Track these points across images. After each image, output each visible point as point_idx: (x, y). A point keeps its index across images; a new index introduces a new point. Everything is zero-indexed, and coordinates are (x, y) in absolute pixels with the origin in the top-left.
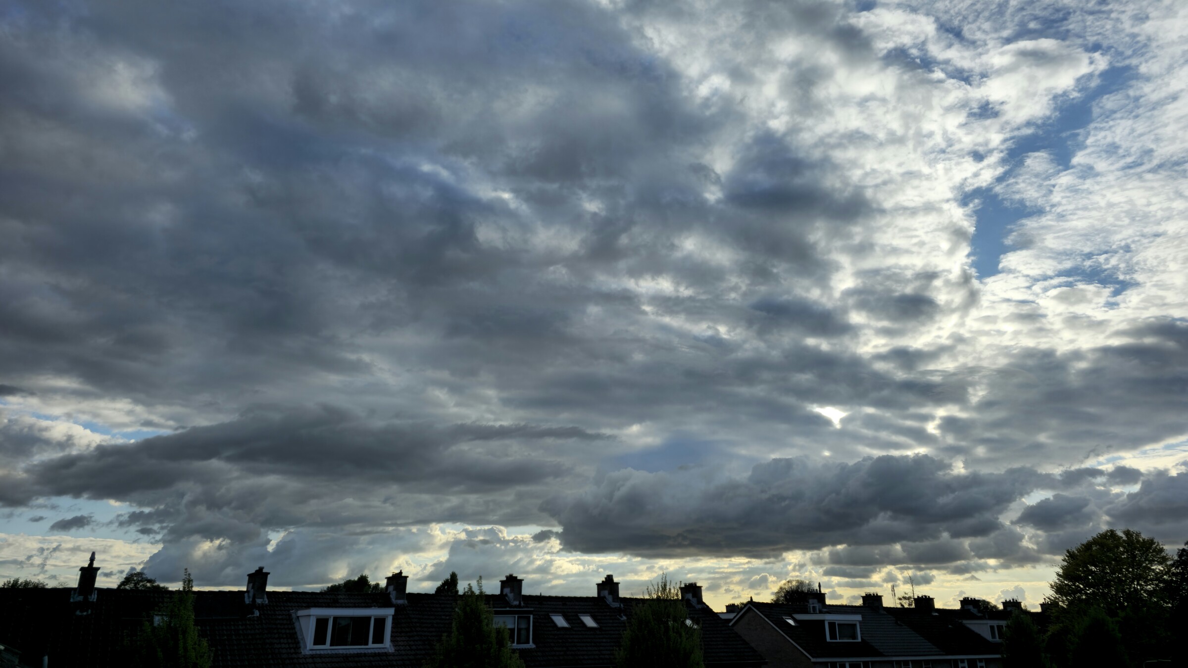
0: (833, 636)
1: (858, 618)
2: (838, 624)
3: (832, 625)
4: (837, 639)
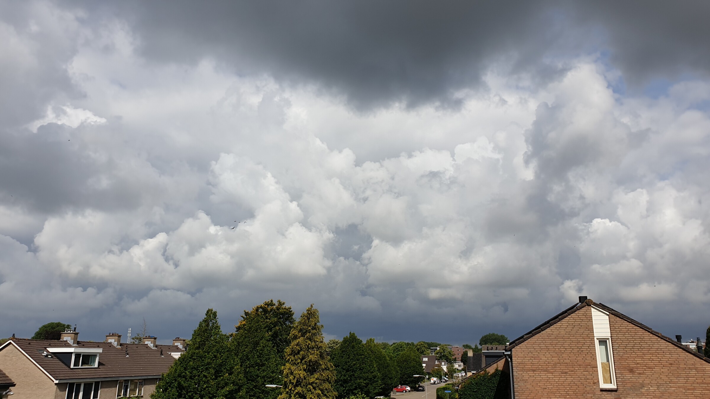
0: (76, 364)
1: (100, 350)
2: (83, 355)
3: (78, 355)
4: (79, 366)
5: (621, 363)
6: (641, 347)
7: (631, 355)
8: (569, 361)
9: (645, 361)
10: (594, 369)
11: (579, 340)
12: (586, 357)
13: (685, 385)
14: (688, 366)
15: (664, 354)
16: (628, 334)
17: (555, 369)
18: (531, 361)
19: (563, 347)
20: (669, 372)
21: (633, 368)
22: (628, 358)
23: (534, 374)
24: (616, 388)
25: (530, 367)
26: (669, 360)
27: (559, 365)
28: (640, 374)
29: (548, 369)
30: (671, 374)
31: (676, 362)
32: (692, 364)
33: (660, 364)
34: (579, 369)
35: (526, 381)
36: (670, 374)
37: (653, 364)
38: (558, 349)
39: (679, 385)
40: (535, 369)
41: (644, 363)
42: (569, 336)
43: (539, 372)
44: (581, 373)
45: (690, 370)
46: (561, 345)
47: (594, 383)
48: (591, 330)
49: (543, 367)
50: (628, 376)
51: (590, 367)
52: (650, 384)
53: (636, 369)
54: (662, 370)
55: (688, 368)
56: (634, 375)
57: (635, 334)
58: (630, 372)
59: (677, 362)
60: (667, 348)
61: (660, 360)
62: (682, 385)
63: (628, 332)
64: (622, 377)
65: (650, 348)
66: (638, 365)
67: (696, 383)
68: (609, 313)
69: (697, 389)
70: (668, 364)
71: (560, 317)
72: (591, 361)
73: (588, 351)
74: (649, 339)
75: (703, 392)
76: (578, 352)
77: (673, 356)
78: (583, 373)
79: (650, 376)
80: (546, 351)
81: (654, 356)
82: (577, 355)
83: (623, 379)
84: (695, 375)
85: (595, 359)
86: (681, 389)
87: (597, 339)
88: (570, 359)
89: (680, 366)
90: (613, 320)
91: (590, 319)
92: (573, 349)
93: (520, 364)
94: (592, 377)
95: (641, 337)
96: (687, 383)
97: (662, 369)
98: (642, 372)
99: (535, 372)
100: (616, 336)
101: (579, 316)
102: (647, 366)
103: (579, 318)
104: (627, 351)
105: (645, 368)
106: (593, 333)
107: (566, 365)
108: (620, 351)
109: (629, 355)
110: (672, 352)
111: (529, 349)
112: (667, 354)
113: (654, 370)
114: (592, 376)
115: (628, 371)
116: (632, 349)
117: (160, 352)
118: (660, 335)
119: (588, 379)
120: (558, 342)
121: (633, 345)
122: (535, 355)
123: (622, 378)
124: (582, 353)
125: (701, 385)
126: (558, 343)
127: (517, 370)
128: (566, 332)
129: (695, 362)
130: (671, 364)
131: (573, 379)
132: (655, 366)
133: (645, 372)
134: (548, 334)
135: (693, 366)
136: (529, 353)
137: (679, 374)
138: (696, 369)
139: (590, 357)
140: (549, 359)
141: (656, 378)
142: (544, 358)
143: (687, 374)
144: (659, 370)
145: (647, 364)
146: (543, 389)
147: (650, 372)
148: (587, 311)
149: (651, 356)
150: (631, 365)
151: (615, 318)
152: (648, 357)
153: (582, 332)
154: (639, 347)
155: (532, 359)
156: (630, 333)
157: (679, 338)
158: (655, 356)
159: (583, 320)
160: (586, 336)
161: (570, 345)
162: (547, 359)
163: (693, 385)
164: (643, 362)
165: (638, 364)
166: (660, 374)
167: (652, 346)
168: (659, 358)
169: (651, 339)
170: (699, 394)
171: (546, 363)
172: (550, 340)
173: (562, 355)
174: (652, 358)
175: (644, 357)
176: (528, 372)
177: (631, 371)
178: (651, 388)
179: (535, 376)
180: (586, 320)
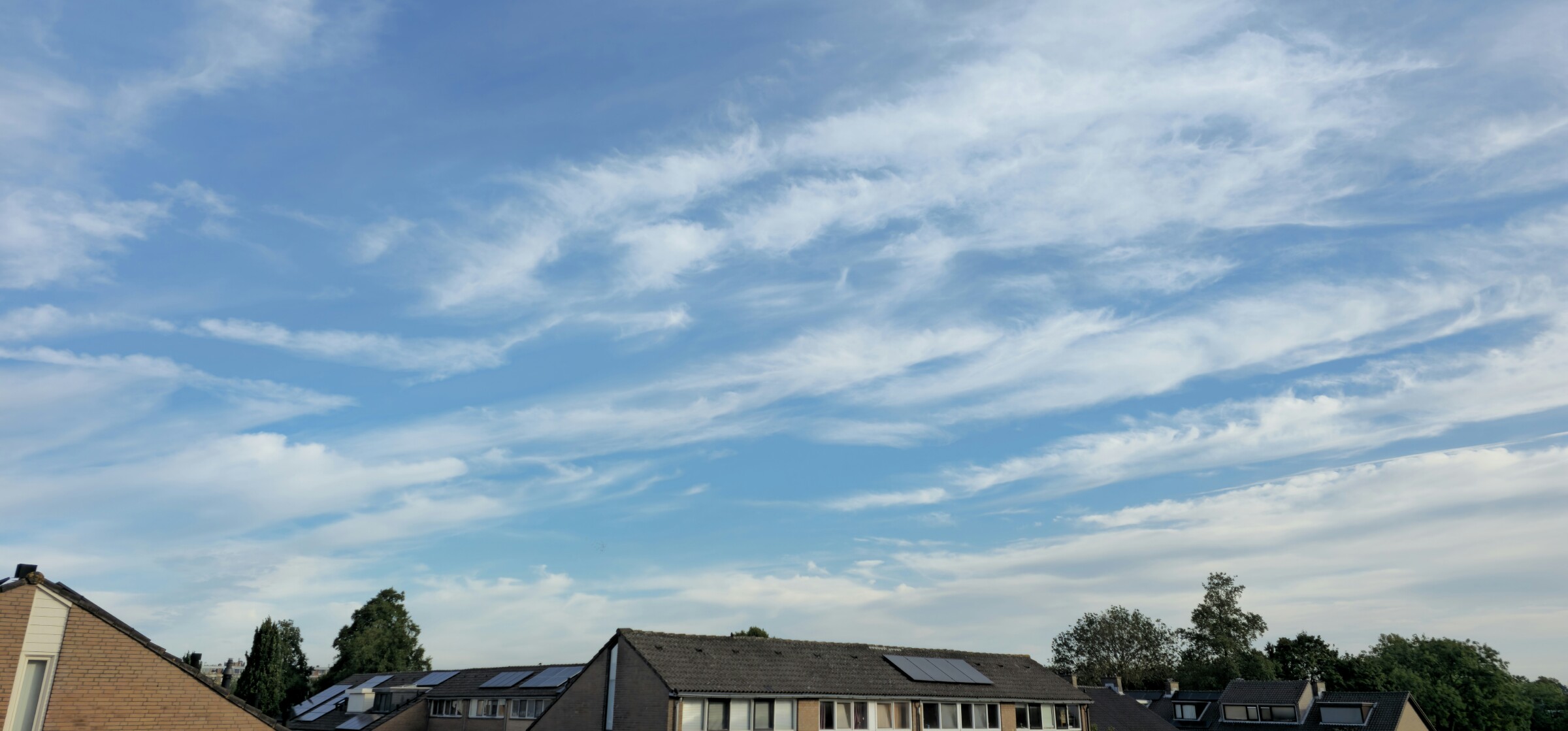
5: (63, 708)
6: (118, 676)
7: (91, 692)
9: (115, 704)
14: (194, 711)
15: (159, 688)
16: (98, 647)
20: (154, 723)
21: (86, 717)
22: (83, 697)
26: (164, 699)
31: (174, 704)
32: (200, 707)
33: (144, 707)
37: (129, 707)
41: (111, 707)
45: (196, 719)
48: (19, 637)
53: (91, 720)
54: (142, 720)
55: (193, 715)
57: (113, 648)
58: (77, 725)
59: (177, 704)
60: (168, 676)
61: (145, 700)
63: (100, 644)
65: (134, 676)
66: (98, 711)
68: (74, 603)
70: (159, 707)
74: (137, 660)
77: (173, 692)
81: (136, 692)
85: (5, 700)
87: (27, 656)
89: (181, 711)
90: (77, 619)
91: (24, 614)
95: (123, 656)
97: (143, 717)
98: (102, 724)
100: (71, 651)
102: (116, 712)
104: (86, 683)
105: (112, 716)
106: (22, 643)
108: (69, 683)
109: (85, 692)
110: (174, 684)
112: (163, 688)
113: (127, 720)
115: (72, 724)
116: (96, 680)
118: (161, 653)
121: (101, 672)
129: (210, 703)
130: (165, 708)
132: (131, 711)
133: (107, 724)
135: (205, 711)
138: (206, 716)
144: (136, 719)
145: (118, 708)
148: (24, 595)
149: (131, 692)
150: (82, 712)
151: (81, 615)
152: (123, 694)
154: (112, 676)
156: (103, 648)
157: (197, 658)
158: (139, 692)
159: (9, 616)
160: (2, 649)
164: (110, 704)
165: (98, 709)
167: (139, 672)
168: (146, 696)
169: (141, 661)
174: (131, 695)
175: (116, 696)
177: (79, 722)
180: (14, 616)
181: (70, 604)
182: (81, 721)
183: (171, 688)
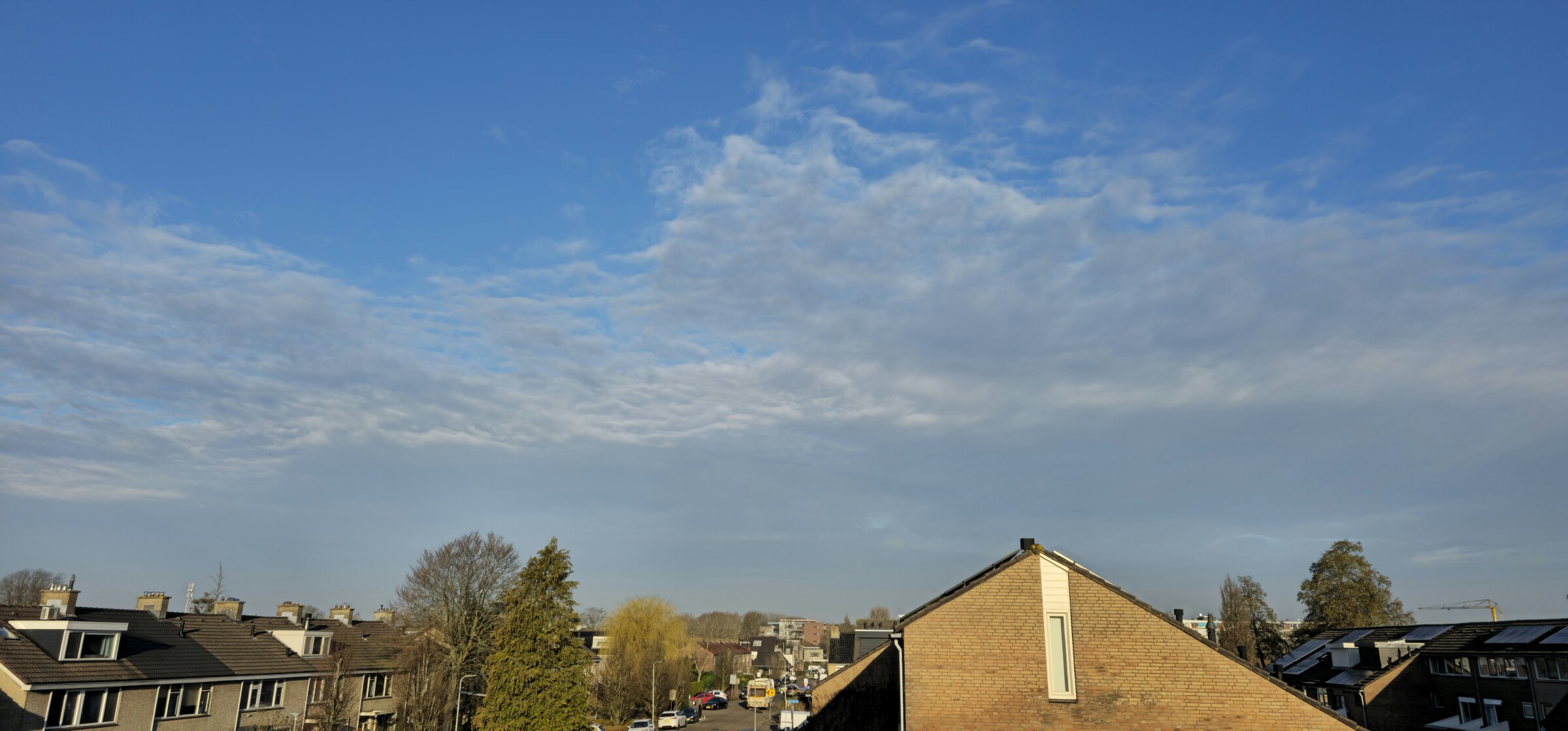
0: (71, 652)
1: (124, 627)
2: (86, 635)
3: (74, 636)
4: (76, 657)
5: (1086, 656)
6: (1119, 629)
7: (1102, 643)
8: (1000, 651)
9: (1124, 654)
10: (1040, 666)
11: (1017, 614)
12: (1028, 645)
13: (1185, 694)
14: (1191, 662)
15: (1155, 640)
16: (1098, 605)
17: (975, 664)
18: (936, 650)
19: (991, 627)
20: (1161, 672)
21: (1104, 664)
22: (1097, 647)
23: (940, 674)
24: (1075, 699)
25: (934, 660)
26: (1163, 651)
27: (983, 658)
28: (1114, 675)
29: (965, 664)
30: (1164, 676)
31: (1172, 655)
32: (1197, 659)
33: (1148, 658)
34: (1016, 665)
35: (925, 686)
36: (1162, 675)
37: (1136, 657)
38: (981, 631)
39: (1176, 694)
40: (942, 664)
41: (1122, 657)
42: (1002, 607)
43: (949, 671)
44: (1018, 672)
45: (1195, 669)
46: (987, 624)
47: (1040, 690)
48: (1038, 598)
49: (955, 661)
50: (1095, 678)
51: (1033, 662)
52: (1129, 692)
53: (1109, 667)
54: (1149, 668)
55: (1192, 665)
56: (1105, 678)
58: (1099, 671)
59: (1175, 655)
60: (1160, 630)
61: (1147, 651)
62: (1181, 694)
63: (1099, 602)
64: (1086, 681)
65: (1132, 630)
66: (1112, 660)
67: (1203, 691)
68: (1070, 569)
69: (1204, 702)
70: (1160, 658)
71: (987, 574)
72: (1036, 652)
73: (1032, 635)
74: (1131, 616)
75: (1213, 705)
76: (1015, 636)
77: (1168, 644)
78: (1022, 672)
79: (1131, 678)
80: (962, 634)
81: (1138, 644)
82: (1014, 641)
83: (1087, 684)
84: (1201, 677)
85: (1042, 649)
86: (1179, 701)
87: (1048, 613)
88: (1000, 648)
90: (1075, 581)
91: (1037, 579)
92: (1007, 630)
93: (918, 656)
94: (1037, 680)
95: (1120, 612)
96: (1188, 690)
97: (1151, 666)
98: (1118, 671)
99: (941, 670)
100: (1079, 608)
101: (1020, 574)
102: (1127, 661)
103: (1019, 577)
104: (1096, 636)
105: (1124, 664)
106: (1042, 602)
107: (995, 658)
108: (1084, 635)
109: (1098, 643)
110: (1167, 637)
111: (934, 630)
112: (1159, 640)
113: (1137, 668)
114: (1036, 677)
115: (1095, 670)
116: (1104, 633)
117: (250, 630)
118: (1149, 609)
119: (1029, 683)
120: (982, 617)
121: (1105, 626)
122: (943, 640)
123: (1085, 683)
124: (1021, 638)
125: (1210, 694)
126: (982, 620)
127: (911, 667)
128: (995, 601)
130: (1165, 658)
131: (1004, 682)
132: (1139, 661)
133: (1122, 671)
134: (966, 603)
135: (1200, 662)
136: (934, 636)
137: (1177, 676)
138: (1204, 667)
139: (1034, 645)
140: (966, 647)
141: (1140, 682)
142: (957, 646)
143: (1189, 676)
144: (1146, 668)
145: (1127, 657)
146: (954, 700)
147: (1131, 671)
148: (1032, 565)
149: (1134, 643)
150: (1100, 660)
151: (1078, 578)
152: (1128, 645)
153: (1024, 601)
154: (1115, 629)
155: (937, 646)
156: (1101, 605)
157: (1179, 614)
158: (1140, 644)
159: (1026, 581)
160: (1029, 608)
161: (1003, 624)
162: (963, 647)
163: (1198, 694)
164: (1120, 654)
165: (1112, 657)
166: (1146, 675)
167: (1135, 626)
168: (1147, 647)
169: (1135, 616)
170: (1207, 709)
171: (961, 654)
172: (969, 613)
173: (989, 641)
174: (1135, 647)
175: (1123, 647)
176: (930, 670)
177: (1101, 669)
178: (1131, 700)
179: (941, 677)
180: (1031, 581)
181: (1067, 569)
182: (1102, 668)
183: (1165, 640)
